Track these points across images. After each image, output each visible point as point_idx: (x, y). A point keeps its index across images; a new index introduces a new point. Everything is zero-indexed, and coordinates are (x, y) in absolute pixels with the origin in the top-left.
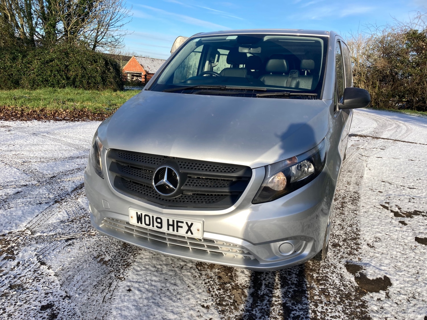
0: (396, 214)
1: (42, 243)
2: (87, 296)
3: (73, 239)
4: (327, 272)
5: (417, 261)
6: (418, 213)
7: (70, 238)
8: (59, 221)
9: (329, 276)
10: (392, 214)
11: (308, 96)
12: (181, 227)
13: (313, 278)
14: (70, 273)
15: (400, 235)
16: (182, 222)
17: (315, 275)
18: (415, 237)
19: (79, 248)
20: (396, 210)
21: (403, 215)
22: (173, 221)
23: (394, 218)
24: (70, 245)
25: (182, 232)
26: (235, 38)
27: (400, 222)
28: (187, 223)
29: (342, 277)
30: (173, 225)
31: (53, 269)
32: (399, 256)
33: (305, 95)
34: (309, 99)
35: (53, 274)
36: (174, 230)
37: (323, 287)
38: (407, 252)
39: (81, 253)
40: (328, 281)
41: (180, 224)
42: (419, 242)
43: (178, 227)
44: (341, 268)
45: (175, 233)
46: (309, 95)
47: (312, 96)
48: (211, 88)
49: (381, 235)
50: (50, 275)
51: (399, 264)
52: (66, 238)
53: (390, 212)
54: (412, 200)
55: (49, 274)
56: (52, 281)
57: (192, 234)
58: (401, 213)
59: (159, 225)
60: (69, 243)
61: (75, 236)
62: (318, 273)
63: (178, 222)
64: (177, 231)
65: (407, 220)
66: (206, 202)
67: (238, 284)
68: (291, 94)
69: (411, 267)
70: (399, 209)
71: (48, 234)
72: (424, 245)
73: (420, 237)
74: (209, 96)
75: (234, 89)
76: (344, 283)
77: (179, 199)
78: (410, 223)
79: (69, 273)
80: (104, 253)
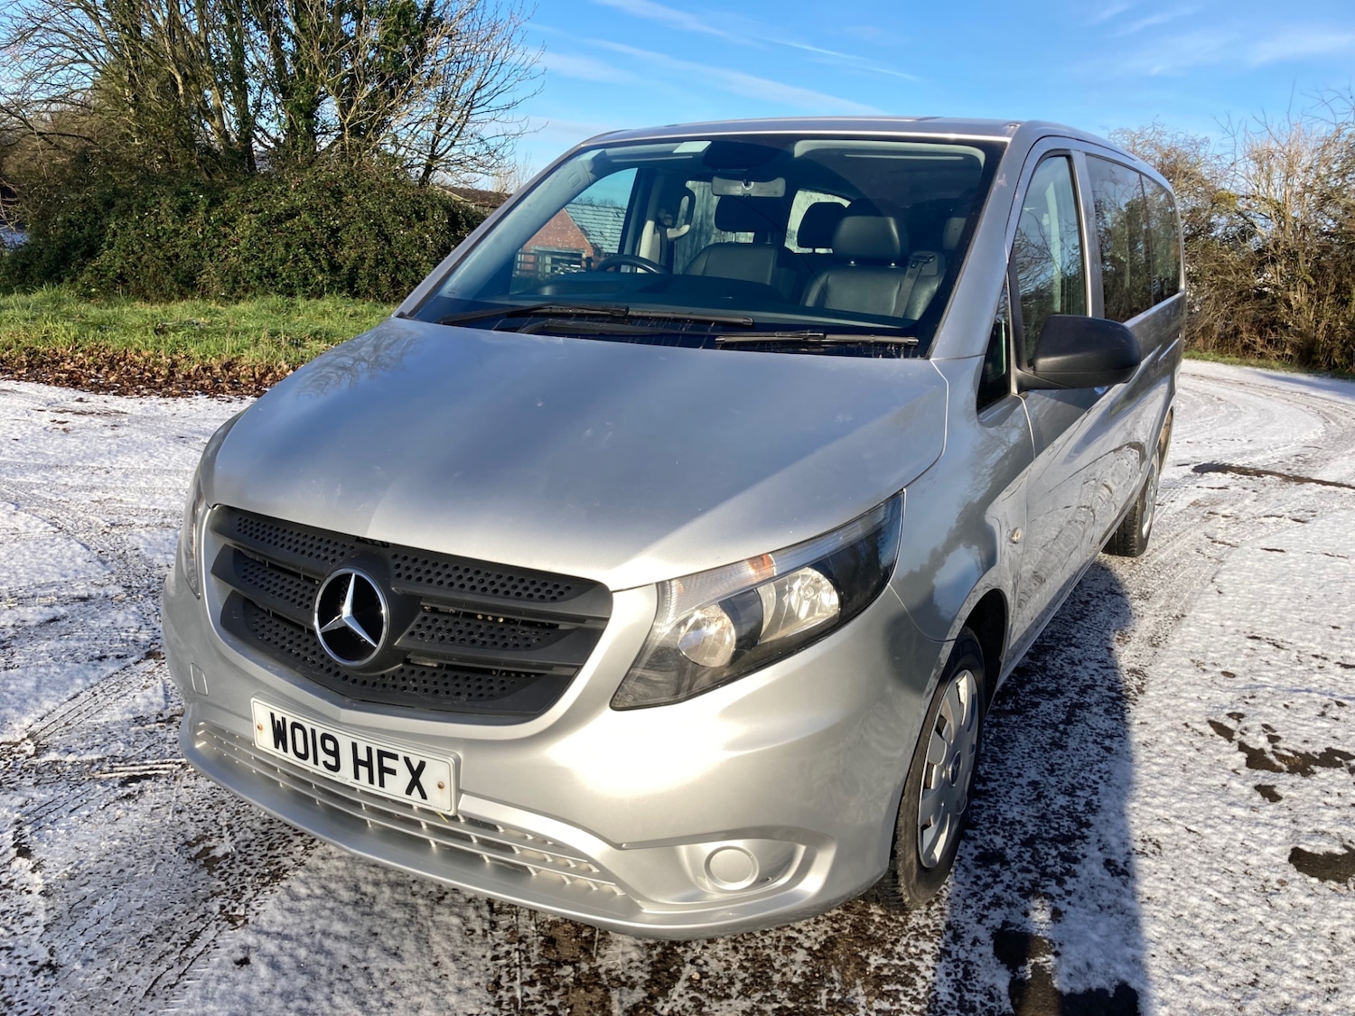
0: (1256, 759)
1: (51, 787)
2: (108, 969)
3: (147, 777)
4: (923, 951)
5: (1267, 939)
6: (1338, 759)
7: (139, 774)
8: (132, 716)
9: (922, 969)
10: (1241, 758)
11: (885, 344)
12: (393, 772)
13: (864, 970)
14: (88, 890)
15: (1241, 836)
16: (395, 757)
17: (875, 960)
18: (1292, 846)
19: (153, 809)
20: (1261, 742)
21: (1278, 763)
22: (369, 750)
23: (1245, 771)
24: (129, 797)
25: (396, 787)
26: (700, 147)
27: (1258, 788)
28: (407, 760)
29: (967, 973)
30: (369, 764)
31: (45, 870)
32: (1205, 914)
33: (876, 344)
34: (888, 355)
35: (36, 890)
36: (371, 781)
37: (886, 1005)
38: (1242, 902)
39: (151, 826)
40: (912, 983)
41: (387, 762)
42: (1299, 868)
43: (383, 770)
44: (975, 942)
45: (375, 788)
46: (892, 344)
47: (898, 345)
48: (585, 312)
49: (1167, 831)
50: (29, 892)
51: (1196, 944)
52: (127, 774)
53: (1236, 748)
54: (1335, 711)
55: (28, 889)
56: (27, 910)
57: (424, 796)
58: (1272, 757)
59: (332, 761)
60: (127, 791)
61: (157, 769)
62: (888, 954)
63: (381, 754)
64: (382, 784)
65: (1284, 783)
66: (470, 695)
67: (601, 970)
68: (830, 338)
69: (1236, 957)
70: (1273, 739)
71: (80, 759)
72: (1315, 880)
73: (1308, 849)
74: (561, 340)
75: (652, 317)
76: (968, 996)
77: (394, 678)
78: (1292, 793)
79: (85, 890)
80: (221, 829)
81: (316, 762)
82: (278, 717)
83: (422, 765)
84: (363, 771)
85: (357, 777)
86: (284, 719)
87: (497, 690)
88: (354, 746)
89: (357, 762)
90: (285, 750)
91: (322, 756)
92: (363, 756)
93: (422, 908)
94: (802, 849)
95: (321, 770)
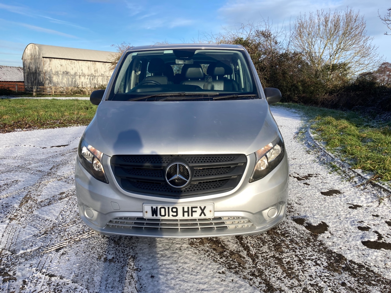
0: (298, 179)
1: (34, 259)
2: (120, 290)
3: (62, 248)
4: (285, 227)
5: (332, 208)
6: (311, 175)
7: (58, 248)
8: (32, 235)
9: (288, 230)
10: (296, 179)
11: (250, 96)
12: (196, 211)
13: (278, 234)
14: (86, 277)
15: (311, 192)
16: (197, 207)
17: (279, 232)
18: (320, 192)
19: (76, 254)
20: (297, 176)
21: (303, 178)
22: (188, 208)
23: (299, 181)
24: (63, 254)
25: (196, 216)
26: (171, 52)
27: (304, 184)
28: (200, 207)
29: (296, 228)
30: (188, 212)
31: (66, 277)
32: (319, 207)
33: (249, 96)
34: (252, 99)
35: (70, 282)
36: (188, 216)
37: (289, 238)
38: (322, 203)
39: (81, 258)
40: (289, 233)
41: (194, 209)
42: (325, 195)
43: (192, 212)
44: (291, 223)
45: (190, 217)
46: (251, 96)
47: (253, 96)
48: (173, 95)
49: (299, 195)
50: (68, 284)
51: (324, 212)
52: (55, 249)
53: (293, 178)
54: (301, 168)
55: (66, 283)
56: (74, 288)
57: (205, 215)
58: (301, 178)
59: (175, 214)
60: (61, 253)
61: (61, 245)
62: (280, 230)
63: (192, 208)
64: (192, 216)
65: (307, 181)
66: (213, 187)
67: (232, 251)
68: (239, 96)
69: (331, 212)
70: (298, 174)
71: (32, 250)
72: (329, 196)
73: (323, 192)
75: (192, 95)
76: (301, 232)
77: (189, 188)
78: (311, 183)
79: (85, 277)
80: (103, 253)
81: (169, 216)
82: (154, 207)
83: (205, 207)
84: (186, 214)
85: (183, 216)
86: (157, 208)
87: (220, 185)
88: (183, 208)
89: (184, 212)
90: (157, 215)
91: (171, 213)
92: (186, 209)
93: (179, 252)
94: (281, 206)
95: (171, 218)
